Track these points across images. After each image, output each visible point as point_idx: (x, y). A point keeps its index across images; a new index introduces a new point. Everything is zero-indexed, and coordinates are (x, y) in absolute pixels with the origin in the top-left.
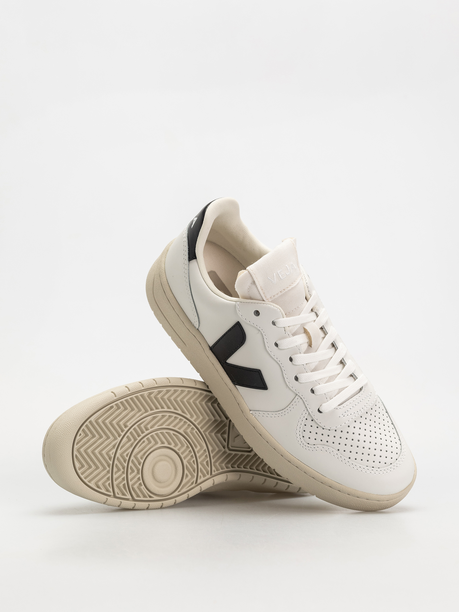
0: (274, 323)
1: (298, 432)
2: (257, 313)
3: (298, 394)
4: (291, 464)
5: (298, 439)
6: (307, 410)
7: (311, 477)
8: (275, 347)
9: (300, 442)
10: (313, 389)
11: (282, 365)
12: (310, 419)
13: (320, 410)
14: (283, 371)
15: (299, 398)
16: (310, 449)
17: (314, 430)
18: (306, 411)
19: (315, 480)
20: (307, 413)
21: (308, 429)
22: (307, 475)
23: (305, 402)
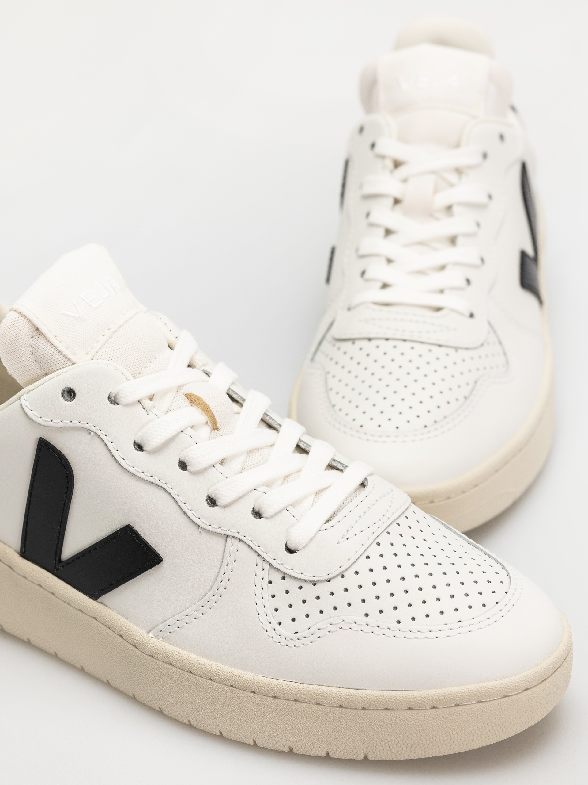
0: (113, 400)
1: (263, 618)
2: (70, 393)
3: (228, 533)
4: (279, 700)
5: (271, 633)
6: (264, 560)
7: (334, 709)
8: (140, 453)
9: (277, 639)
10: (257, 509)
11: (169, 486)
12: (276, 577)
13: (292, 546)
14: (176, 497)
15: (236, 542)
16: (304, 641)
17: (296, 596)
18: (260, 562)
19: (347, 710)
20: (267, 566)
21: (282, 601)
22: (323, 707)
23: (251, 544)
